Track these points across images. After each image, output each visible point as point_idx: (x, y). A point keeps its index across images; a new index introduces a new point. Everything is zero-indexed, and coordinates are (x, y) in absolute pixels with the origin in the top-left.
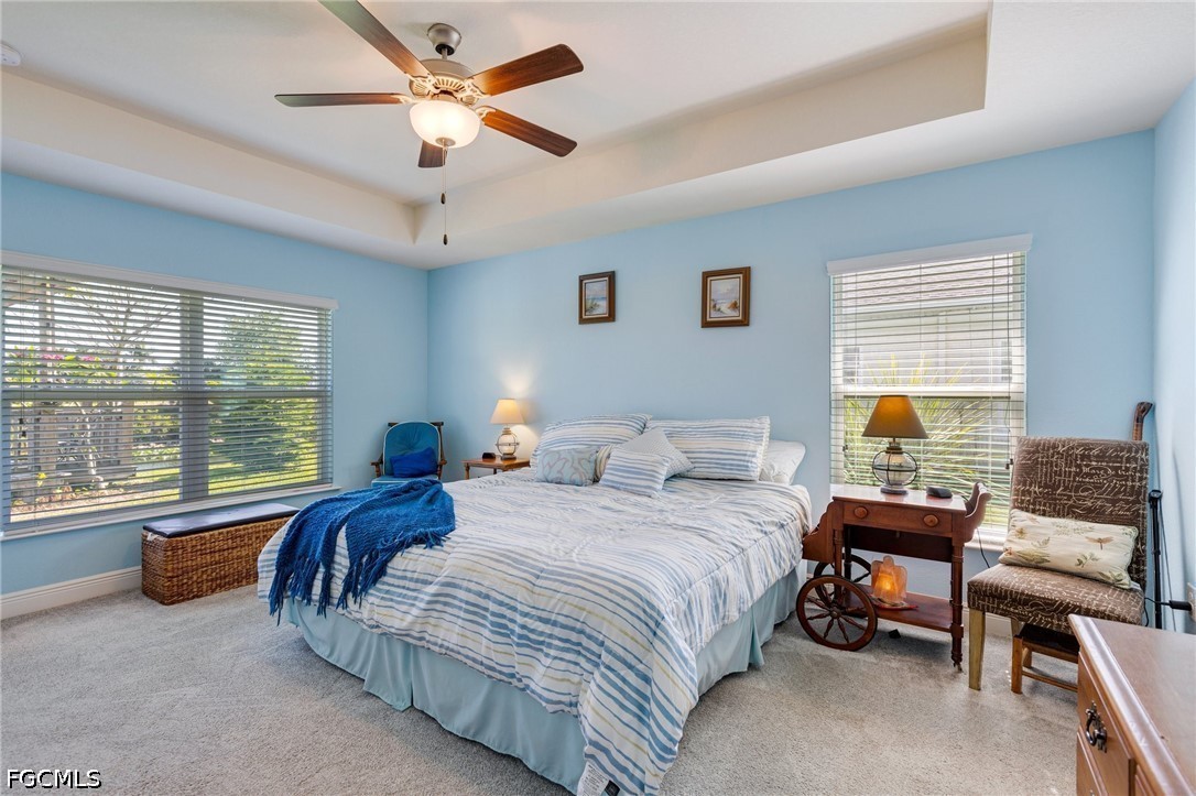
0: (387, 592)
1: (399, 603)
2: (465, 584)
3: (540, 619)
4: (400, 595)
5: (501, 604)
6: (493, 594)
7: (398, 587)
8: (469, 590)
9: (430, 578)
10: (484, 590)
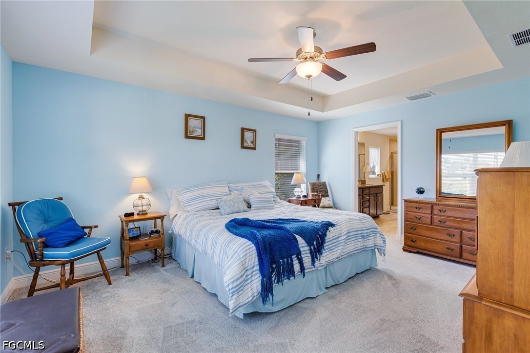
0: (329, 248)
1: (333, 249)
2: (352, 230)
3: (367, 230)
4: (333, 246)
5: (360, 230)
6: (358, 229)
7: (331, 244)
8: (353, 231)
9: (340, 235)
10: (356, 229)
